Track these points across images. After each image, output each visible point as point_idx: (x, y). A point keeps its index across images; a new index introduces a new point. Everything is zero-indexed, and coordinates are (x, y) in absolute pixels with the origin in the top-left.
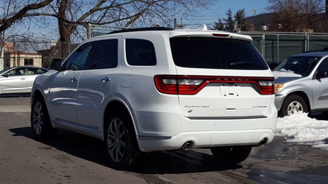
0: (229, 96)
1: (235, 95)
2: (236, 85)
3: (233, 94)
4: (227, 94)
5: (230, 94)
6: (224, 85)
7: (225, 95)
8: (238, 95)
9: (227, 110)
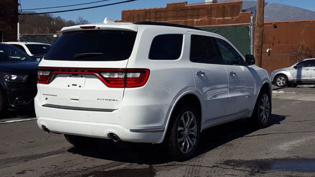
0: (72, 87)
1: (78, 86)
2: (82, 77)
3: (76, 85)
4: (71, 85)
5: (73, 85)
6: (71, 76)
7: (69, 86)
8: (80, 87)
9: (72, 101)
